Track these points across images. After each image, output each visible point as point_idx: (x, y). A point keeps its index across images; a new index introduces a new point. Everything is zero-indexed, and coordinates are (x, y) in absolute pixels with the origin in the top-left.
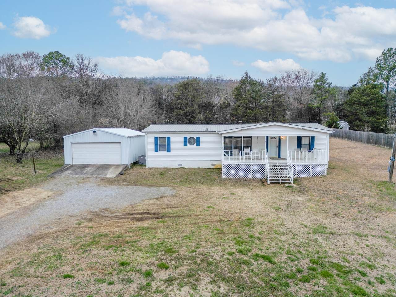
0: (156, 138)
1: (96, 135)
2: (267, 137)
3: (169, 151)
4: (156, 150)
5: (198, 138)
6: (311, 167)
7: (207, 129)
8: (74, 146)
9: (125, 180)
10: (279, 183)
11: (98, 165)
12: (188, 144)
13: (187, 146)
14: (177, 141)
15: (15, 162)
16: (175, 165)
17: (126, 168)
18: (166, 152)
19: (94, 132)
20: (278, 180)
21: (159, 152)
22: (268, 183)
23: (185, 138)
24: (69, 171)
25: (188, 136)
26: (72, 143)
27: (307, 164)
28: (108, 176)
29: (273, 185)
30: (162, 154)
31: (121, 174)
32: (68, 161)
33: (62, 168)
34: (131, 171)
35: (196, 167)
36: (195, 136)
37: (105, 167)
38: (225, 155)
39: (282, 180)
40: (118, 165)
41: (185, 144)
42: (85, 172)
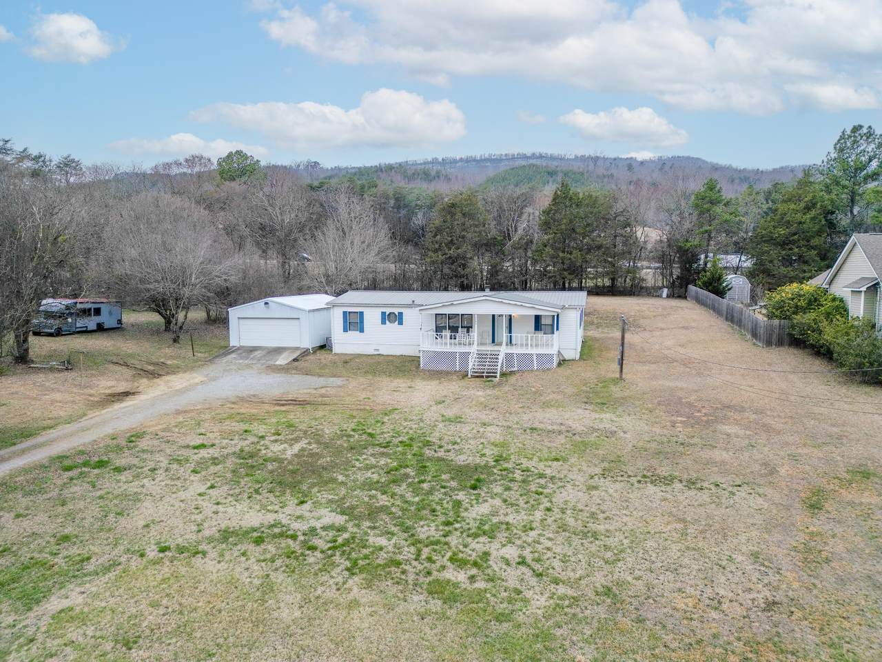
0: (345, 313)
1: (268, 307)
2: (493, 316)
3: (362, 330)
4: (345, 330)
5: (401, 314)
6: (535, 357)
7: (413, 301)
8: (241, 321)
9: (296, 368)
10: (483, 377)
11: (271, 347)
12: (387, 322)
13: (385, 324)
14: (372, 317)
15: (171, 342)
16: (370, 351)
17: (306, 353)
18: (358, 332)
19: (266, 303)
20: (484, 372)
21: (349, 332)
22: (469, 376)
23: (383, 314)
24: (233, 355)
25: (388, 311)
26: (239, 318)
27: (530, 353)
28: (277, 363)
29: (474, 379)
30: (354, 335)
31: (295, 360)
32: (234, 342)
33: (226, 350)
34: (311, 357)
35: (398, 354)
36: (396, 311)
37: (278, 351)
38: (436, 338)
39: (487, 373)
40: (297, 349)
41: (383, 322)
42: (252, 356)
